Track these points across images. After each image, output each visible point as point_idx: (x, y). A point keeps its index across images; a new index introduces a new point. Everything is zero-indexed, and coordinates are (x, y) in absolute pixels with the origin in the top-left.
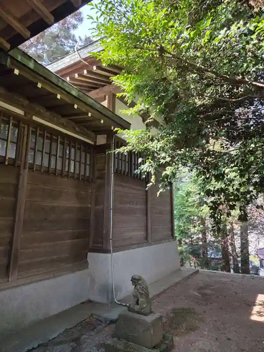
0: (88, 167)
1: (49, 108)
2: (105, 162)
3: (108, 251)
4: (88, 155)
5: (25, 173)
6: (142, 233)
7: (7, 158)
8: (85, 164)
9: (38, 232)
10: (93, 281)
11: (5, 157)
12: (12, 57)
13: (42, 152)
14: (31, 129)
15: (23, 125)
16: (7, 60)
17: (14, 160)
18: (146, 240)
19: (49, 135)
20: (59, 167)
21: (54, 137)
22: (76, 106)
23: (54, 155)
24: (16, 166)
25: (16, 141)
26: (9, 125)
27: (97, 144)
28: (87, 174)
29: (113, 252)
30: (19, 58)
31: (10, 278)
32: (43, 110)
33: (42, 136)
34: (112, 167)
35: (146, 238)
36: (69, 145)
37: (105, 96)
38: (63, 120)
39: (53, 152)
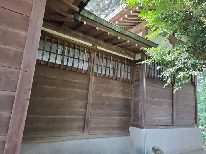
0: (129, 74)
1: (105, 41)
2: (140, 71)
3: (141, 127)
4: (130, 67)
5: (92, 78)
6: (168, 119)
7: (83, 70)
8: (128, 72)
9: (100, 111)
10: (133, 144)
11: (82, 69)
12: (81, 15)
13: (102, 66)
14: (96, 54)
15: (91, 52)
16: (79, 17)
17: (87, 71)
18: (172, 124)
19: (105, 56)
20: (111, 74)
21: (109, 57)
22: (119, 38)
23: (108, 67)
24: (88, 74)
25: (88, 61)
26: (84, 52)
27: (136, 60)
28: (129, 78)
29: (145, 129)
30: (86, 15)
31: (85, 133)
32: (102, 42)
33: (102, 57)
34: (144, 74)
35: (173, 122)
36: (117, 61)
37: (141, 29)
38: (114, 47)
39: (108, 66)
